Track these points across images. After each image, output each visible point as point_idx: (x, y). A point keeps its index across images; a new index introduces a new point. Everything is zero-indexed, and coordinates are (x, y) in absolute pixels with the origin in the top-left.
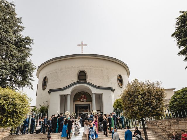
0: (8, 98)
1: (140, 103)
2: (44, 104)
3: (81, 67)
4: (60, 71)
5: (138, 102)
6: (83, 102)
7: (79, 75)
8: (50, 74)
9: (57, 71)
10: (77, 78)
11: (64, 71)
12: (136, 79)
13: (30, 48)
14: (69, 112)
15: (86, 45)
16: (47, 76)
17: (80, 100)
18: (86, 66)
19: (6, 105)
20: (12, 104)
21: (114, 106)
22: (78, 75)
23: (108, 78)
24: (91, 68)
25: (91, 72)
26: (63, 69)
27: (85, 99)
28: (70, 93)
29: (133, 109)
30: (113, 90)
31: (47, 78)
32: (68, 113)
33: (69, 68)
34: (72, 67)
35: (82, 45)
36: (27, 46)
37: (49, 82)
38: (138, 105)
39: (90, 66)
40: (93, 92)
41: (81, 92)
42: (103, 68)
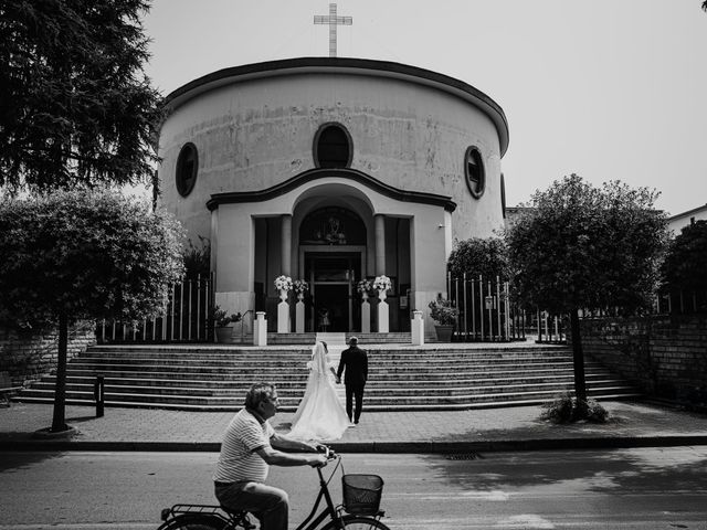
0: (116, 225)
1: (583, 259)
2: (191, 246)
3: (330, 110)
4: (246, 124)
5: (573, 256)
6: (336, 244)
7: (319, 144)
8: (208, 133)
9: (235, 121)
10: (314, 155)
11: (261, 125)
12: (573, 176)
13: (137, 26)
14: (289, 279)
15: (347, 21)
16: (195, 143)
17: (323, 238)
18: (347, 109)
19: (116, 248)
20: (132, 246)
21: (449, 266)
22: (317, 141)
23: (430, 160)
24: (369, 115)
25: (367, 131)
26: (256, 117)
27: (341, 235)
28: (290, 211)
29: (555, 279)
30: (449, 206)
31: (195, 148)
32: (285, 283)
33: (279, 112)
34: (294, 109)
35: (334, 20)
36: (126, 20)
37: (203, 167)
38: (574, 267)
39: (365, 110)
40: (376, 212)
41: (326, 208)
42: (411, 120)
